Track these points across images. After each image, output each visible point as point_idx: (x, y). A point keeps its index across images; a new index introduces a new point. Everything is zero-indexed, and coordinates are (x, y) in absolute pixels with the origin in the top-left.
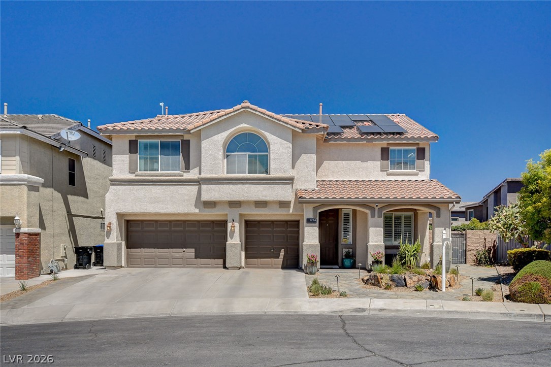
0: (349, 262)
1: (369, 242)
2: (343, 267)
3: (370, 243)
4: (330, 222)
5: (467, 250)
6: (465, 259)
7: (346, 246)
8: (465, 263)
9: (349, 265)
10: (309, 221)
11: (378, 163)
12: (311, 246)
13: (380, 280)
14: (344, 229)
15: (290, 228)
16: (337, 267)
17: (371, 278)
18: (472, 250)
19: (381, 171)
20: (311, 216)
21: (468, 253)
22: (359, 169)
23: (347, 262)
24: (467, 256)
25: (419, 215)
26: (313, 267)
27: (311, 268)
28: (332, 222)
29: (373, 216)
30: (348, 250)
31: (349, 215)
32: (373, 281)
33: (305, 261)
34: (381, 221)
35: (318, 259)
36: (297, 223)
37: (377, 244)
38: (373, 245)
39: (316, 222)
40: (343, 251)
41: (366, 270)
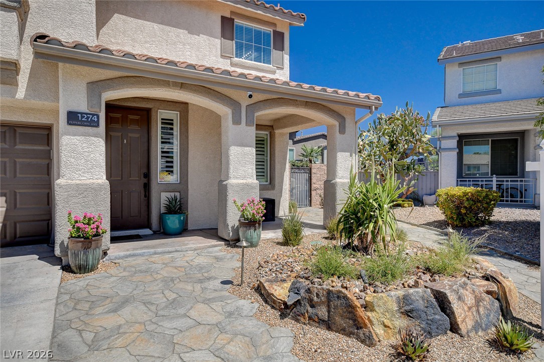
0: (177, 222)
1: (228, 178)
2: (163, 232)
3: (232, 181)
4: (130, 135)
5: (312, 189)
6: (311, 201)
7: (168, 187)
8: (310, 206)
9: (178, 226)
10: (73, 118)
11: (217, 42)
12: (83, 190)
13: (361, 312)
14: (163, 152)
15: (21, 143)
16: (147, 231)
17: (311, 301)
18: (318, 189)
19: (222, 56)
20: (82, 106)
21: (313, 193)
22: (184, 45)
23: (173, 222)
24: (313, 196)
25: (277, 136)
26: (91, 251)
27: (82, 255)
28: (137, 135)
29: (237, 121)
30: (173, 194)
31: (172, 124)
32: (323, 312)
33: (63, 232)
34: (251, 133)
35: (106, 225)
36: (46, 132)
37: (244, 181)
38: (238, 185)
39: (96, 124)
40: (161, 199)
41: (222, 239)
